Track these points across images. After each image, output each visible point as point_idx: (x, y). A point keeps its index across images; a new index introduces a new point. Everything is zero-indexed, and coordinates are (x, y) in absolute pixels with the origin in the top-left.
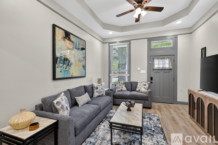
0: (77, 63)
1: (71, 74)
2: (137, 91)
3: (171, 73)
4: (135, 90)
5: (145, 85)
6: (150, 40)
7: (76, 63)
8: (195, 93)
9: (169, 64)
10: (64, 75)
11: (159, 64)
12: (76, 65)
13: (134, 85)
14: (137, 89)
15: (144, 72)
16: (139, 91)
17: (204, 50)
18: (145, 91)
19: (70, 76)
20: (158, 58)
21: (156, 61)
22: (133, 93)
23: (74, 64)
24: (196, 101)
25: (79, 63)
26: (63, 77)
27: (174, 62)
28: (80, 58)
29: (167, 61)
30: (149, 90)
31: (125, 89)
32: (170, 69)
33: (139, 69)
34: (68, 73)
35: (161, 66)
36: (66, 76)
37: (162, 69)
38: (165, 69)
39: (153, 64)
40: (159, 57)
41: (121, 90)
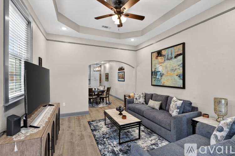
0: (169, 73)
1: (163, 83)
7: (167, 74)
10: (157, 83)
12: (168, 75)
19: (162, 85)
23: (166, 74)
25: (172, 73)
26: (156, 84)
28: (173, 67)
34: (160, 82)
36: (158, 84)
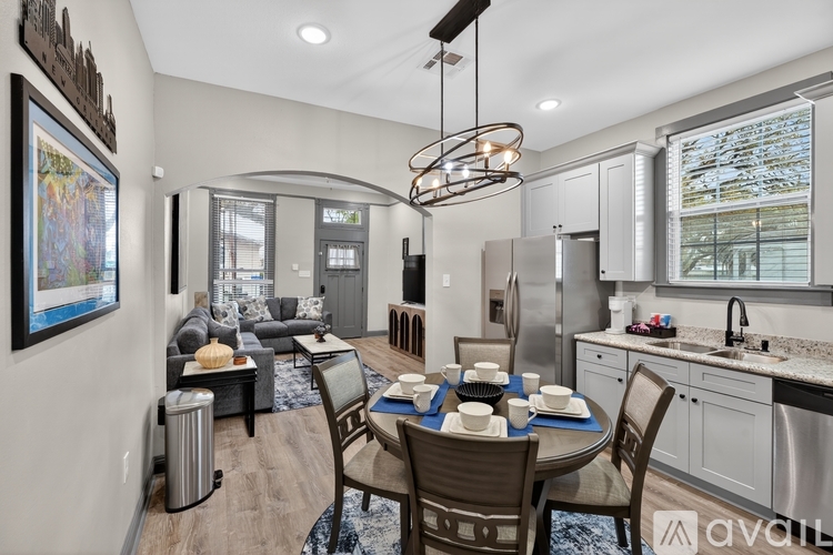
2: (299, 318)
3: (358, 277)
4: (293, 317)
5: (317, 303)
6: (321, 204)
8: (397, 307)
9: (355, 259)
11: (337, 259)
13: (289, 306)
14: (300, 314)
15: (308, 274)
16: (304, 317)
17: (406, 241)
18: (319, 315)
20: (336, 247)
21: (332, 252)
22: (290, 322)
24: (399, 319)
27: (363, 255)
29: (351, 253)
30: (326, 313)
31: (268, 315)
32: (358, 270)
33: (295, 267)
35: (341, 263)
37: (343, 270)
38: (348, 270)
39: (326, 258)
40: (338, 244)
41: (262, 320)
